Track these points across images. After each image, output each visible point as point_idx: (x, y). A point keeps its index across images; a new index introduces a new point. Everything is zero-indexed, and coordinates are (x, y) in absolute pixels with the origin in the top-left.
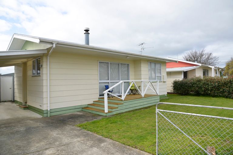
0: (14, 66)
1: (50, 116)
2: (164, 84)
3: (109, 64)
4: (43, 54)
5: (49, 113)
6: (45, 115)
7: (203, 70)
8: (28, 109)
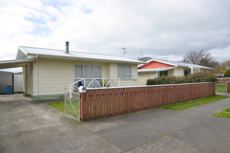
0: (22, 67)
1: (37, 100)
2: (135, 81)
3: (83, 66)
4: (34, 61)
5: (36, 97)
6: (34, 99)
7: (184, 70)
8: (28, 96)
